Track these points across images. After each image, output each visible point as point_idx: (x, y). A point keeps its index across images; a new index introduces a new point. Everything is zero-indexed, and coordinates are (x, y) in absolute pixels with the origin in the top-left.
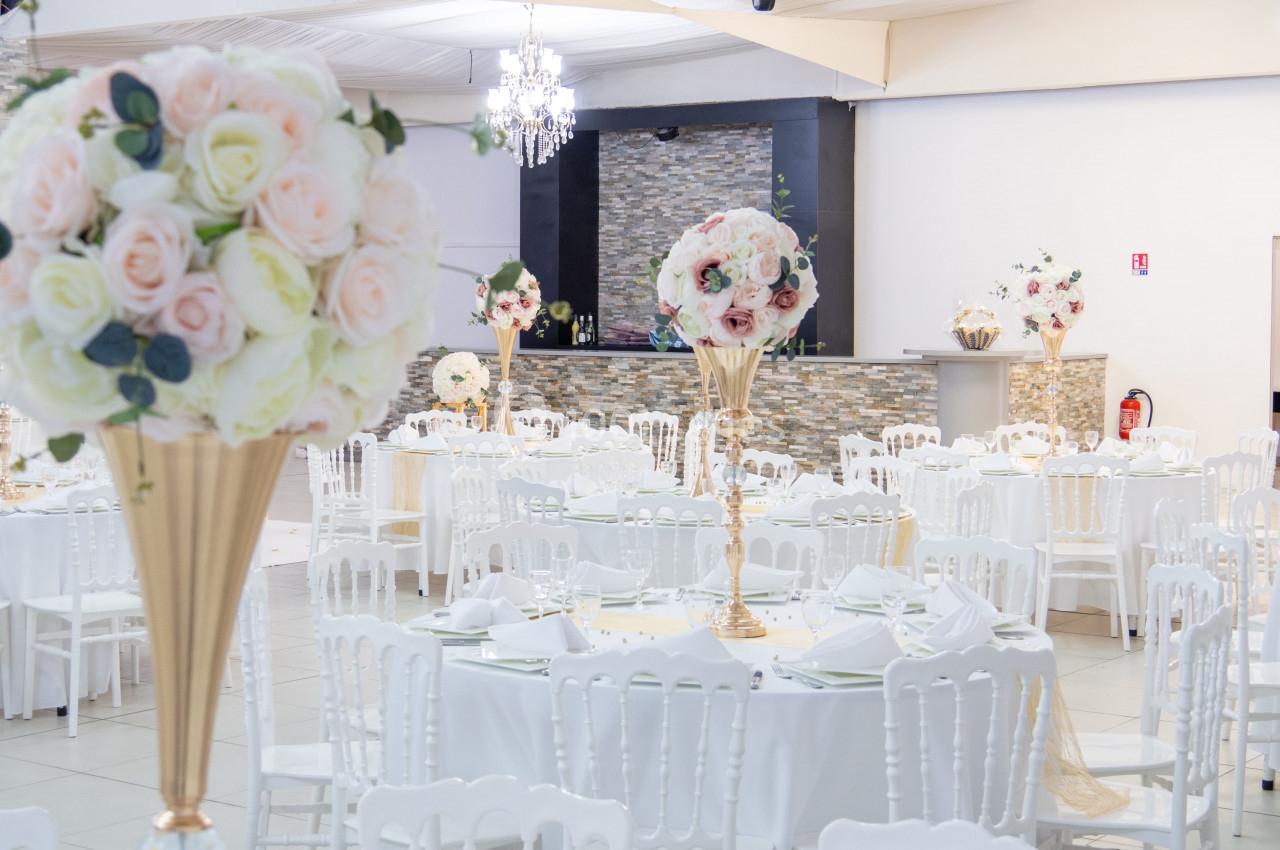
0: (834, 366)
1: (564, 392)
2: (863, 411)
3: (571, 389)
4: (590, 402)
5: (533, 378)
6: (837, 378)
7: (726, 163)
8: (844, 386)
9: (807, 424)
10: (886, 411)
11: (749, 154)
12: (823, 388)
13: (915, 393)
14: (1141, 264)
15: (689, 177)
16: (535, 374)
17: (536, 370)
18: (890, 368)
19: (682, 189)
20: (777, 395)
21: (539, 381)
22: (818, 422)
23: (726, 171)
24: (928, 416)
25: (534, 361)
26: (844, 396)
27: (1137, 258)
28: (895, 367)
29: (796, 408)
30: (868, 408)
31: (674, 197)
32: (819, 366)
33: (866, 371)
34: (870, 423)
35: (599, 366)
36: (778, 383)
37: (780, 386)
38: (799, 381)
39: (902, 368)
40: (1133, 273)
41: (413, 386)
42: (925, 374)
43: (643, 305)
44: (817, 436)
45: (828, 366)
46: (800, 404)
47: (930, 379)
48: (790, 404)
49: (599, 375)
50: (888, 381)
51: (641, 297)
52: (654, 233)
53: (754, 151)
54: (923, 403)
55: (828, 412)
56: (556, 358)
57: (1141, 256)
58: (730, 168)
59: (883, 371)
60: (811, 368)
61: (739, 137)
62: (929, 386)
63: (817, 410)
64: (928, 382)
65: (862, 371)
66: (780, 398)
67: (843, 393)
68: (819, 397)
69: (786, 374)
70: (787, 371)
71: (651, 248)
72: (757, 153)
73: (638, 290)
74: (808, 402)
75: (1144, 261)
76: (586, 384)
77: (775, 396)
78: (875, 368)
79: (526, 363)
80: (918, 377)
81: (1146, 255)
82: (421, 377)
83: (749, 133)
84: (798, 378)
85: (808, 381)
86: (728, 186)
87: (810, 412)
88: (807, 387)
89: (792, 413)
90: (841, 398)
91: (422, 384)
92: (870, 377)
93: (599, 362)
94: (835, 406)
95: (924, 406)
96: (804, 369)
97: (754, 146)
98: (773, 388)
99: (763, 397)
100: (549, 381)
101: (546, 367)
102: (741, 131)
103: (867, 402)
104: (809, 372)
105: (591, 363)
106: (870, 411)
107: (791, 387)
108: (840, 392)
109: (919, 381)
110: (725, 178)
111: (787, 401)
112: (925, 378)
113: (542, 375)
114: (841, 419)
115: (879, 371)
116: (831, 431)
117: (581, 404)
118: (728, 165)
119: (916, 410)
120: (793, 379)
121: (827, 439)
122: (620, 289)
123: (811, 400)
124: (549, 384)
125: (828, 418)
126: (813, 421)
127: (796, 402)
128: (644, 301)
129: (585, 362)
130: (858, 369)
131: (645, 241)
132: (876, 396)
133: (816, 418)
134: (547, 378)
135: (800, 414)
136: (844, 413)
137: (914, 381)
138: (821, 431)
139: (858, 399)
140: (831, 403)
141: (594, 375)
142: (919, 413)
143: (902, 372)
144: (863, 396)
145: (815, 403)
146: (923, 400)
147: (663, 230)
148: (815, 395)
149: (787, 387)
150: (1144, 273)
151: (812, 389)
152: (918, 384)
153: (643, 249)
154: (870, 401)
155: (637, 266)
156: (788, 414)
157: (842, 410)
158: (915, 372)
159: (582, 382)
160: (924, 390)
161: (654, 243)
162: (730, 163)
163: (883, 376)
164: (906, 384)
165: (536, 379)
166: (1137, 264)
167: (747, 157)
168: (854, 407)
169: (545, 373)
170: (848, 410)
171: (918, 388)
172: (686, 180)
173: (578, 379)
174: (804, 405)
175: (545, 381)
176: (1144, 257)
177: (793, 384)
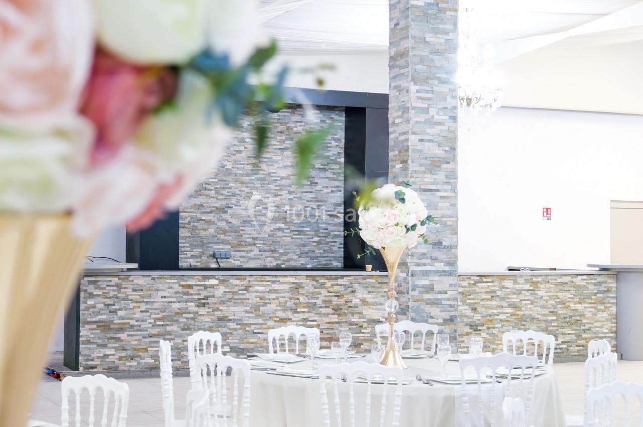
0: (553, 277)
1: (349, 304)
2: (573, 306)
3: (356, 301)
4: (373, 311)
5: (321, 294)
6: (556, 285)
7: (278, 132)
8: (561, 290)
9: (537, 317)
10: (587, 305)
11: (296, 127)
12: (547, 292)
13: (603, 292)
14: (547, 214)
15: (247, 140)
16: (323, 291)
17: (324, 288)
18: (588, 277)
19: (242, 148)
20: (516, 298)
21: (325, 296)
22: (543, 315)
23: (279, 138)
24: (611, 307)
25: (322, 281)
26: (561, 297)
27: (545, 210)
28: (592, 277)
29: (529, 306)
30: (575, 304)
31: (235, 155)
32: (544, 277)
33: (574, 280)
34: (577, 314)
35: (379, 283)
36: (517, 290)
37: (519, 292)
38: (532, 288)
39: (596, 277)
40: (543, 220)
41: (198, 306)
42: (609, 281)
43: (206, 236)
44: (544, 325)
45: (550, 277)
46: (532, 303)
47: (612, 283)
48: (525, 304)
49: (380, 290)
50: (587, 285)
51: (205, 230)
52: (217, 180)
53: (300, 126)
54: (608, 299)
55: (550, 308)
56: (342, 277)
57: (547, 209)
58: (281, 136)
59: (584, 280)
60: (540, 279)
61: (289, 114)
62: (612, 287)
63: (543, 307)
64: (611, 285)
65: (571, 280)
66: (519, 300)
67: (560, 294)
68: (544, 298)
69: (523, 284)
70: (523, 282)
71: (213, 192)
72: (303, 127)
73: (201, 224)
74: (537, 302)
75: (549, 212)
76: (369, 298)
77: (515, 299)
78: (580, 277)
79: (314, 283)
80: (606, 282)
81: (550, 209)
82: (206, 298)
83: (296, 113)
84: (531, 286)
85: (538, 287)
86: (280, 149)
87: (539, 309)
88: (536, 292)
89: (526, 309)
90: (559, 298)
91: (208, 303)
92: (577, 284)
93: (380, 280)
94: (555, 304)
95: (609, 301)
96: (535, 279)
97: (301, 122)
98: (514, 293)
99: (507, 300)
100: (335, 296)
101: (333, 285)
102: (290, 110)
103: (575, 300)
104: (538, 282)
105: (374, 281)
106: (577, 305)
107: (526, 292)
108: (558, 294)
109: (606, 285)
110: (278, 143)
111: (523, 302)
112: (609, 283)
113: (328, 292)
114: (558, 312)
115: (583, 280)
116: (552, 320)
117: (365, 312)
118: (279, 134)
119: (604, 303)
120: (527, 287)
121: (550, 326)
122: (185, 224)
123: (538, 301)
124: (336, 298)
125: (550, 312)
126: (540, 315)
127: (529, 302)
128: (207, 233)
129: (367, 280)
130: (569, 278)
131: (208, 187)
132: (580, 295)
133: (543, 313)
134: (333, 294)
135: (532, 311)
136: (561, 308)
137: (603, 285)
138: (545, 321)
139: (569, 298)
140: (553, 302)
141: (375, 290)
142: (606, 305)
143: (596, 280)
144: (572, 296)
145: (542, 302)
146: (608, 297)
147: (224, 179)
148: (542, 297)
149: (523, 292)
150: (549, 219)
151: (540, 293)
152: (605, 287)
153: (207, 192)
154: (577, 300)
155: (201, 206)
156: (524, 311)
157: (559, 306)
158: (603, 280)
159: (365, 296)
160: (608, 291)
161: (216, 188)
162: (281, 132)
163: (584, 283)
164: (598, 287)
165: (323, 295)
166: (545, 214)
167: (295, 129)
168: (567, 304)
169: (332, 290)
170: (563, 305)
171: (605, 289)
172: (245, 142)
173: (362, 293)
174: (535, 304)
175: (332, 296)
176: (549, 210)
177: (528, 290)
